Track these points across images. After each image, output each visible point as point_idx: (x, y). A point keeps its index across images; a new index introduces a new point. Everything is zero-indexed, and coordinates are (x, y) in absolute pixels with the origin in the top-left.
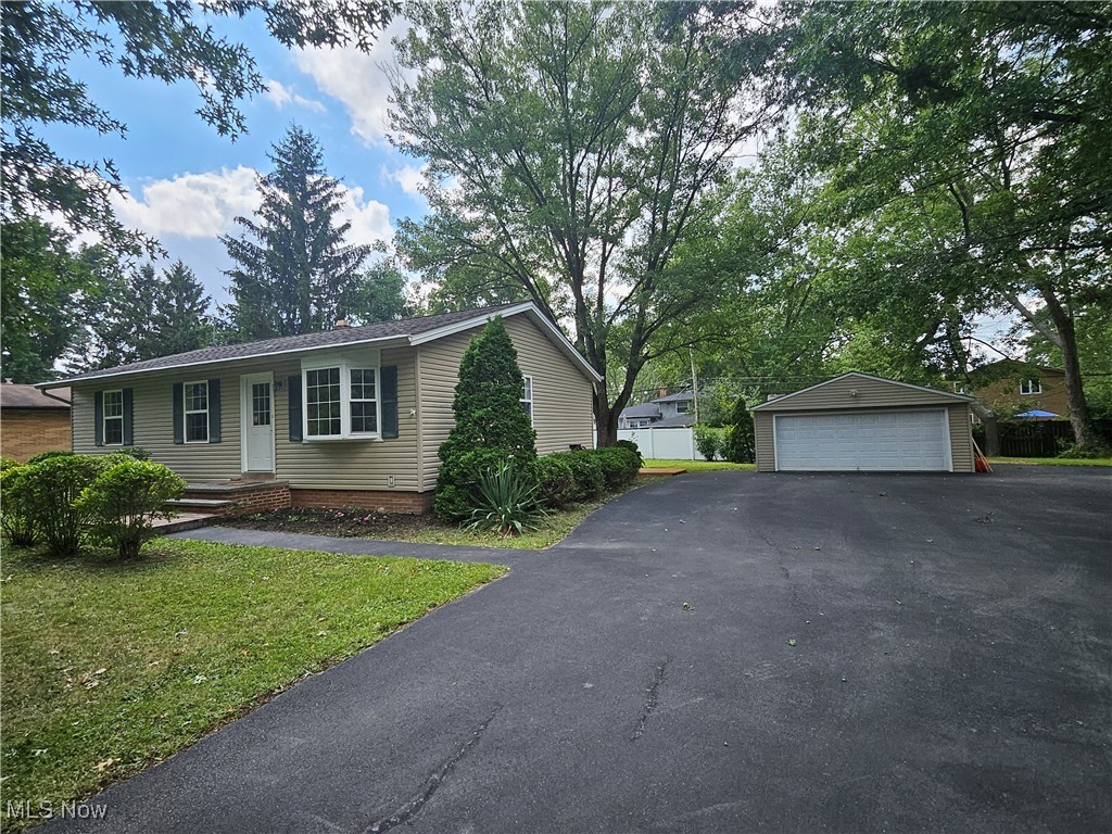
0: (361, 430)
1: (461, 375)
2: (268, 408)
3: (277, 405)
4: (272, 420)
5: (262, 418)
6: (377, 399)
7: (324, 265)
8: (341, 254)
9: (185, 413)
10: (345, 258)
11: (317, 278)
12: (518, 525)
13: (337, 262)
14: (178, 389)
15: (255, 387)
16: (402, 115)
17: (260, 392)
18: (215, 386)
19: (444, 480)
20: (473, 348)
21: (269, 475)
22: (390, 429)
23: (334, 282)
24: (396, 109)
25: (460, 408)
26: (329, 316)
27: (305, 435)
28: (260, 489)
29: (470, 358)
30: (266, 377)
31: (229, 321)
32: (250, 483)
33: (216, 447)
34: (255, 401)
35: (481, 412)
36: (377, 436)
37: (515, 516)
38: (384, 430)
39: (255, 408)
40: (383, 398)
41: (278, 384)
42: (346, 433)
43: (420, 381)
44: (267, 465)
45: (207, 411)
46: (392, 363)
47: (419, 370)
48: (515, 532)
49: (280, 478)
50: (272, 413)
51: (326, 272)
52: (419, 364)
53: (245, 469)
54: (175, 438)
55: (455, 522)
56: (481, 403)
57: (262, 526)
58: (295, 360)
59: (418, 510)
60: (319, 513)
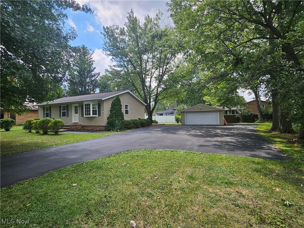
0: (94, 115)
1: (111, 105)
2: (77, 110)
3: (79, 110)
4: (78, 113)
5: (76, 113)
6: (97, 109)
7: (90, 77)
8: (93, 75)
9: (62, 111)
10: (95, 75)
11: (88, 80)
12: (118, 130)
13: (93, 76)
14: (60, 107)
15: (75, 106)
16: (106, 48)
17: (76, 107)
18: (67, 106)
19: (108, 123)
20: (113, 100)
21: (78, 123)
22: (99, 115)
23: (92, 81)
24: (104, 46)
25: (111, 111)
26: (91, 89)
27: (84, 116)
28: (76, 125)
29: (113, 102)
30: (77, 105)
31: (67, 89)
32: (74, 124)
33: (68, 118)
34: (75, 109)
35: (114, 112)
36: (97, 116)
37: (118, 129)
38: (98, 115)
39: (75, 111)
40: (98, 109)
41: (79, 106)
42: (91, 115)
43: (104, 106)
44: (77, 121)
45: (66, 111)
46: (100, 103)
47: (104, 104)
48: (118, 131)
49: (80, 124)
50: (78, 111)
51: (90, 79)
52: (104, 103)
53: (73, 122)
54: (60, 116)
55: (109, 130)
56: (115, 110)
57: (77, 131)
58: (82, 102)
59: (104, 129)
60: (86, 129)
